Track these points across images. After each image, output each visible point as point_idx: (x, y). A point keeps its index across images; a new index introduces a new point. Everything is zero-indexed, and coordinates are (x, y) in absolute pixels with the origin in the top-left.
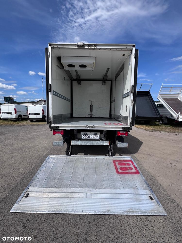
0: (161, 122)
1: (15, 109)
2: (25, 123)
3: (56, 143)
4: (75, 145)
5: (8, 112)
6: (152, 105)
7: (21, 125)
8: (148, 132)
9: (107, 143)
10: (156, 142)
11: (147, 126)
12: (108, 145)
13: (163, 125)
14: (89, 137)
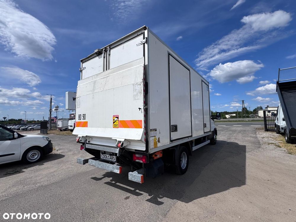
3: (79, 160)
14: (106, 157)
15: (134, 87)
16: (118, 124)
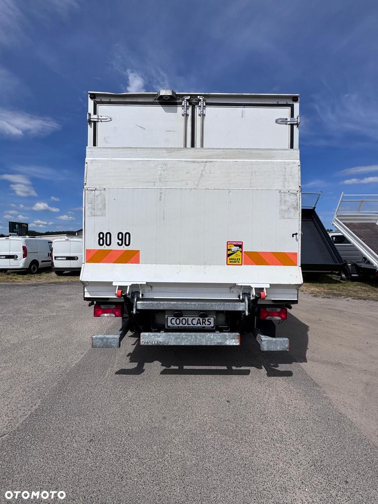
0: (344, 275)
1: (24, 248)
2: (44, 278)
3: (102, 339)
4: (150, 344)
5: (8, 253)
6: (323, 239)
7: (34, 282)
8: (320, 299)
9: (234, 339)
10: (346, 326)
11: (315, 284)
12: (238, 344)
13: (350, 283)
14: (187, 321)
15: (281, 196)
16: (240, 257)
